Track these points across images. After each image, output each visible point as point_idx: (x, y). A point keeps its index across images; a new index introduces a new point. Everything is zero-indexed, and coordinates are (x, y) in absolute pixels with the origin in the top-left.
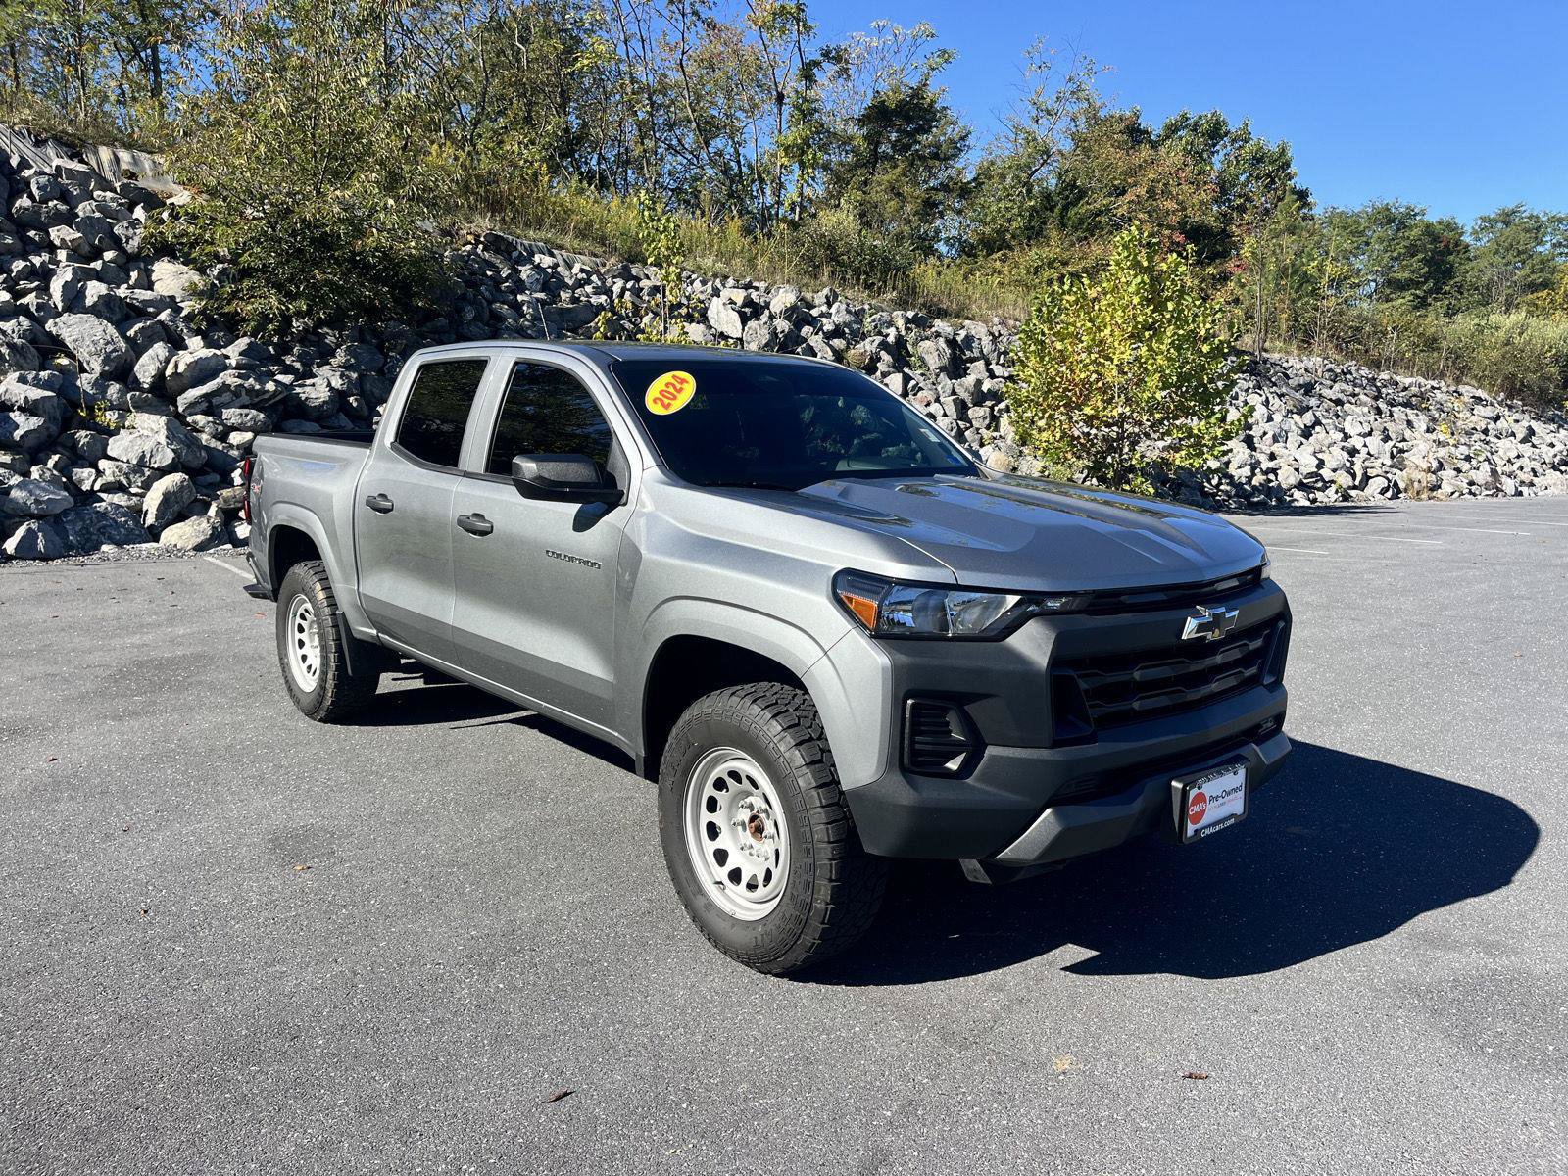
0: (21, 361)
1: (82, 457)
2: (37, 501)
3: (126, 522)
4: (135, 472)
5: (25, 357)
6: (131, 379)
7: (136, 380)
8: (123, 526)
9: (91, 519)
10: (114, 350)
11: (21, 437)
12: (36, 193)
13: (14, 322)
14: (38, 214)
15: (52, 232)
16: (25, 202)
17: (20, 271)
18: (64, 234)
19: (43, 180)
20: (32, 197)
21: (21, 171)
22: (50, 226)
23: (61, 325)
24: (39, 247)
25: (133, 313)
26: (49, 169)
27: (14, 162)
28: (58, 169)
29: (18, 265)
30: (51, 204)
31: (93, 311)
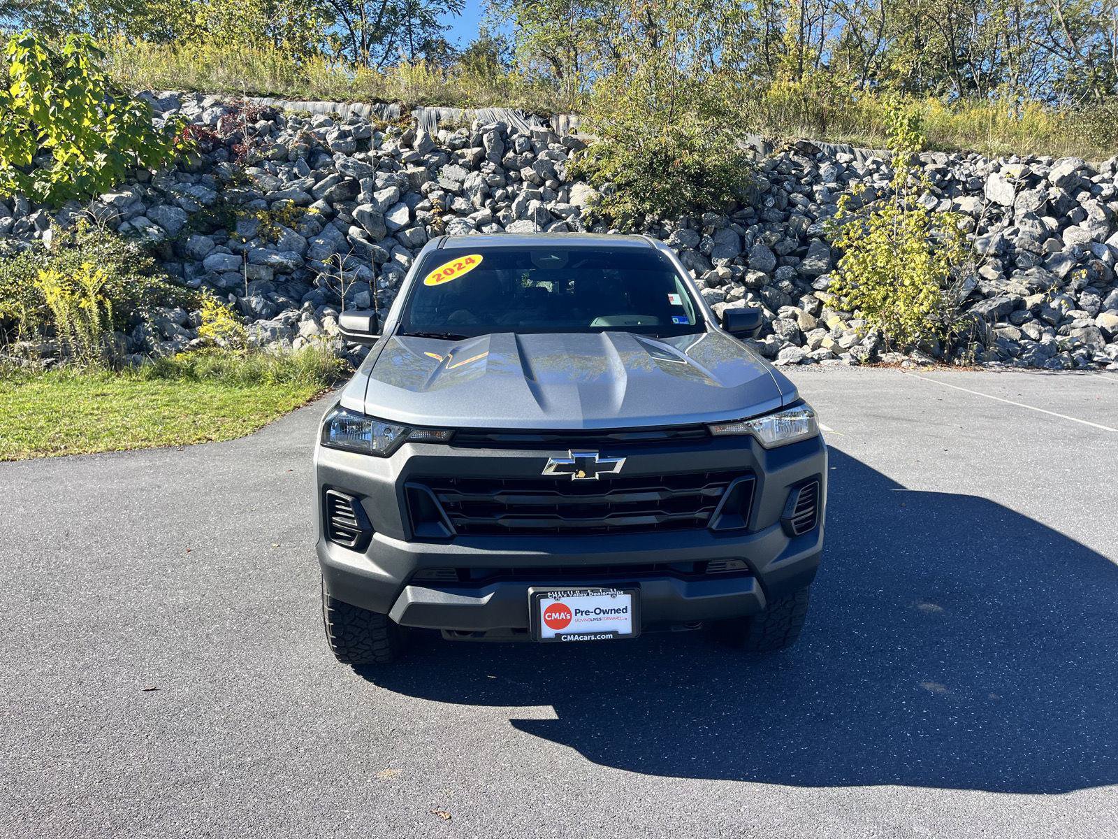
12: (517, 148)
13: (489, 227)
14: (516, 161)
15: (522, 171)
16: (510, 154)
17: (500, 197)
18: (527, 172)
19: (522, 140)
20: (515, 151)
21: (511, 135)
22: (521, 167)
23: (513, 228)
24: (514, 181)
25: (554, 218)
26: (527, 133)
27: (509, 131)
28: (532, 132)
29: (499, 193)
30: (524, 154)
31: (531, 218)
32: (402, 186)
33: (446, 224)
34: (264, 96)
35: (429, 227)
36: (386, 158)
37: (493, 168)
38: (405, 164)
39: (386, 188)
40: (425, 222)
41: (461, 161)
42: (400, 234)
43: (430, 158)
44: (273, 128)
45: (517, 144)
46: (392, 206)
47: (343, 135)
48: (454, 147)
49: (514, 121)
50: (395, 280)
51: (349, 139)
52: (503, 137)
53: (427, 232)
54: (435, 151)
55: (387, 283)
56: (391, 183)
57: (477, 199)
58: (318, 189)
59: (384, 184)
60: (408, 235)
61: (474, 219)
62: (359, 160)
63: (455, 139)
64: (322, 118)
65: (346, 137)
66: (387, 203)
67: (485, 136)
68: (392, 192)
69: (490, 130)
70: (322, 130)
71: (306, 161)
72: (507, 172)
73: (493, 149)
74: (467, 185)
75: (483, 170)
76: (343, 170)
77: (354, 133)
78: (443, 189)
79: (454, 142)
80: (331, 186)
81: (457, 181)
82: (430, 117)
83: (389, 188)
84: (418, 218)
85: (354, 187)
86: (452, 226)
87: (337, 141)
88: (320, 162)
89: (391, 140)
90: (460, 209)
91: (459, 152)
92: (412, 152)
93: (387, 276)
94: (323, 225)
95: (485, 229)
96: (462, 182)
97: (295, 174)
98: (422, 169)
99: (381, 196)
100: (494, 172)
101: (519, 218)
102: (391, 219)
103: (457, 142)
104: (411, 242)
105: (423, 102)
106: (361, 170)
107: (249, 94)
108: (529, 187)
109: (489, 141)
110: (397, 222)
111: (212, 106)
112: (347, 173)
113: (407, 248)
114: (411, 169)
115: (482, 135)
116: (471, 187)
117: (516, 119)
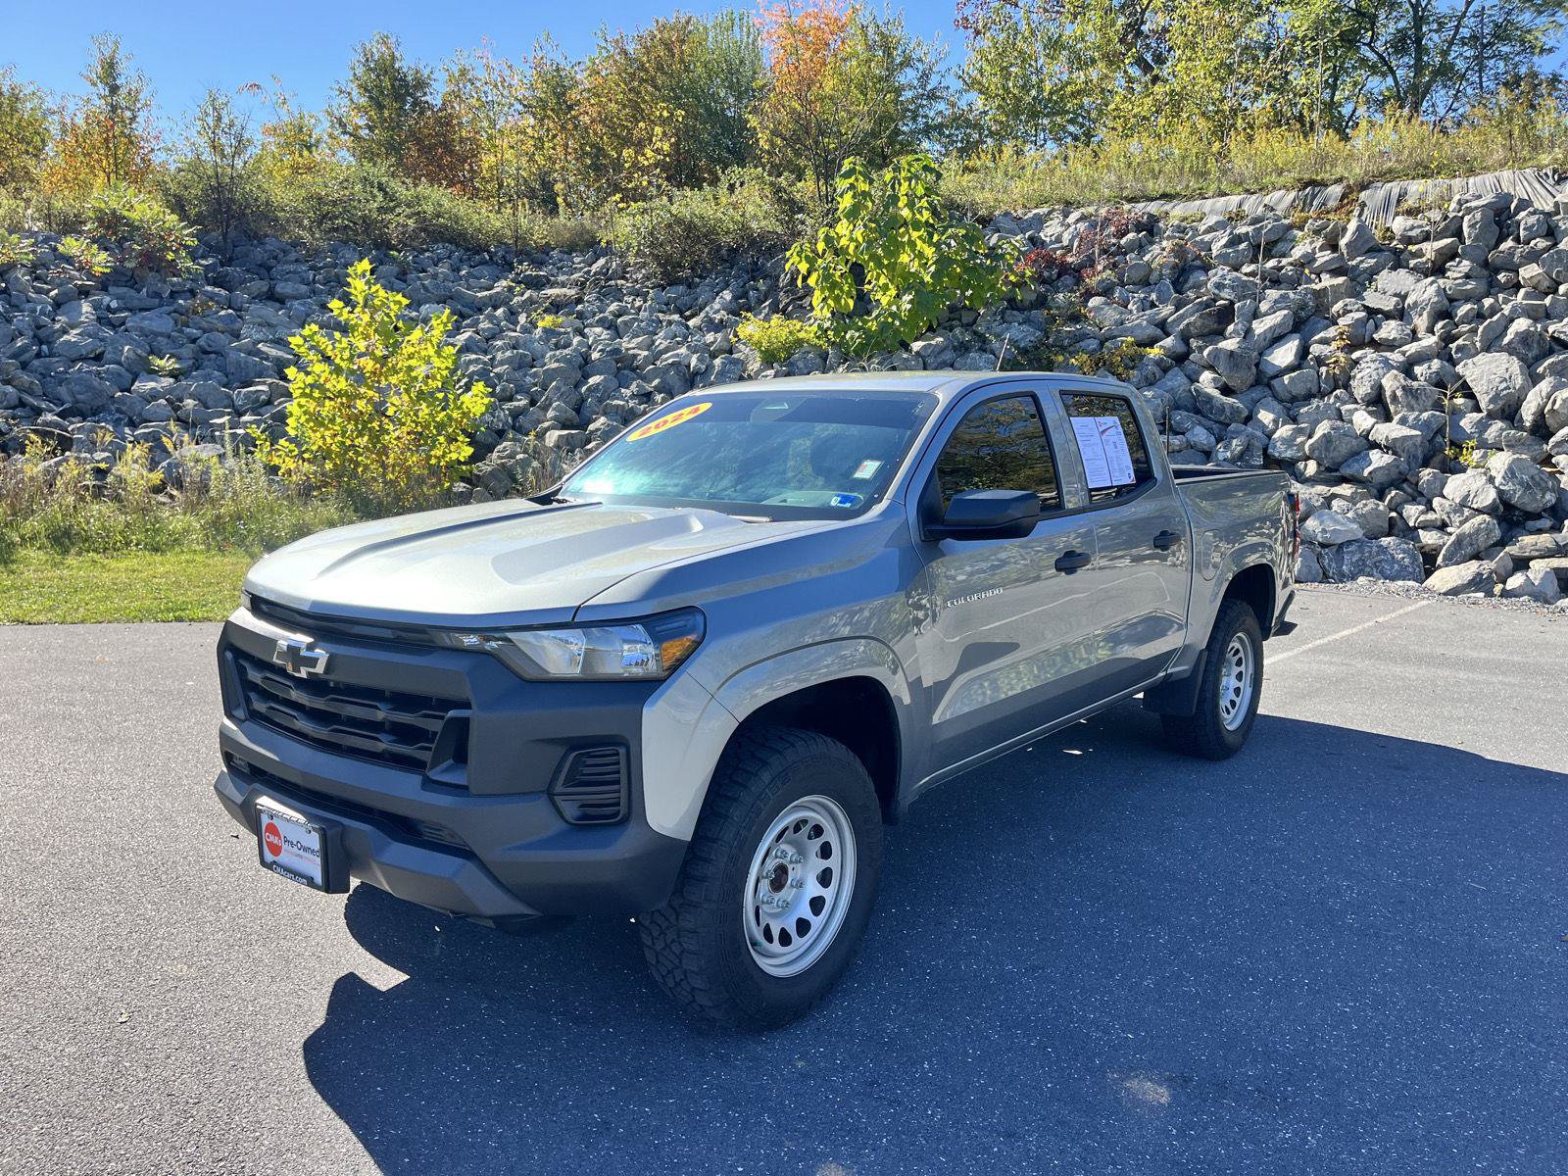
0: (1413, 402)
1: (1421, 494)
2: (1324, 531)
3: (1403, 558)
4: (1455, 512)
5: (1417, 399)
6: (1517, 417)
7: (1521, 420)
8: (1398, 562)
9: (1370, 552)
10: (1508, 388)
11: (1370, 473)
12: (1522, 233)
13: (1426, 365)
14: (1512, 255)
15: (1521, 271)
16: (1509, 243)
17: (1463, 316)
18: (1529, 272)
19: (1533, 220)
20: (1517, 240)
21: (1517, 213)
22: (1521, 265)
23: (1470, 366)
24: (1503, 288)
25: (1557, 347)
26: (1549, 208)
27: (1513, 207)
28: (1556, 204)
29: (1463, 309)
30: (1532, 243)
31: (1510, 350)
32: (1302, 309)
33: (1356, 362)
34: (1152, 200)
35: (1323, 369)
36: (1290, 268)
37: (1466, 270)
38: (1318, 275)
39: (1275, 312)
40: (1320, 361)
41: (1412, 263)
42: (1274, 382)
43: (1362, 262)
44: (1144, 241)
45: (1522, 228)
46: (1276, 339)
47: (1235, 241)
48: (1409, 241)
49: (1534, 189)
50: (1239, 448)
51: (1243, 246)
52: (1501, 216)
53: (1319, 377)
54: (1374, 250)
55: (1228, 454)
56: (1284, 305)
57: (1421, 322)
58: (1174, 321)
59: (1272, 307)
60: (1286, 382)
61: (1404, 353)
62: (1246, 274)
63: (1412, 228)
64: (1211, 220)
65: (1241, 242)
66: (1269, 336)
67: (1466, 218)
68: (1279, 319)
69: (1476, 208)
70: (1207, 238)
71: (1173, 283)
72: (1491, 274)
73: (1477, 239)
74: (1409, 301)
75: (1449, 274)
76: (1216, 291)
77: (1253, 237)
78: (1366, 308)
79: (1410, 233)
80: (1192, 315)
81: (1395, 295)
82: (1388, 200)
83: (1278, 313)
84: (1310, 356)
85: (1226, 315)
86: (1363, 365)
87: (1224, 251)
88: (1191, 282)
89: (1307, 241)
90: (1387, 340)
91: (1413, 248)
92: (1336, 255)
93: (1230, 443)
94: (1165, 371)
95: (1418, 370)
96: (1404, 297)
97: (1152, 302)
98: (1341, 280)
99: (1260, 327)
100: (1467, 276)
101: (1487, 349)
102: (1269, 359)
103: (1413, 233)
104: (1290, 393)
105: (1387, 176)
106: (1243, 290)
107: (1130, 200)
108: (1527, 296)
109: (1472, 226)
110: (1276, 363)
111: (1078, 221)
112: (1222, 295)
113: (1281, 401)
114: (1327, 281)
115: (1462, 218)
116: (1415, 303)
117: (1538, 186)
